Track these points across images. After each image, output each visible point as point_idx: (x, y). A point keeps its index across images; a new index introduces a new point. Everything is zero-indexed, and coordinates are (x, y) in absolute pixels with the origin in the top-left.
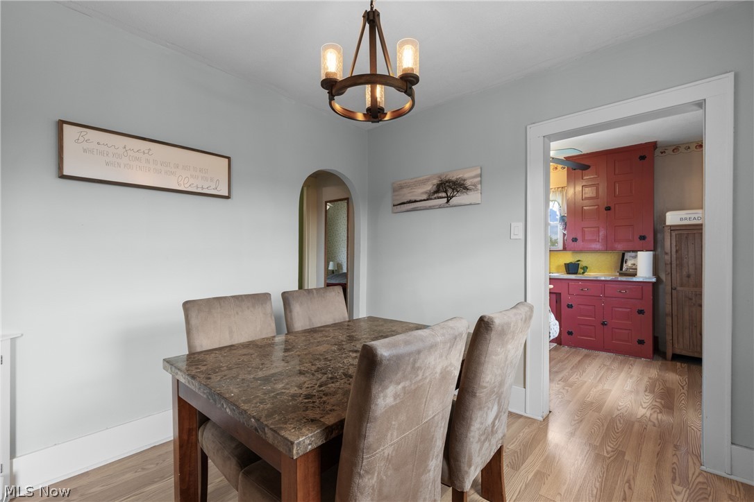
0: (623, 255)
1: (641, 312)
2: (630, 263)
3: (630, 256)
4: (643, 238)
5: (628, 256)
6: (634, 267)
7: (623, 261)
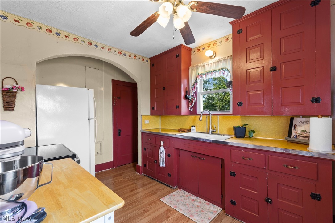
0: (292, 120)
1: (315, 197)
2: (299, 129)
3: (300, 122)
4: (316, 100)
5: (297, 121)
6: (305, 135)
7: (291, 126)
